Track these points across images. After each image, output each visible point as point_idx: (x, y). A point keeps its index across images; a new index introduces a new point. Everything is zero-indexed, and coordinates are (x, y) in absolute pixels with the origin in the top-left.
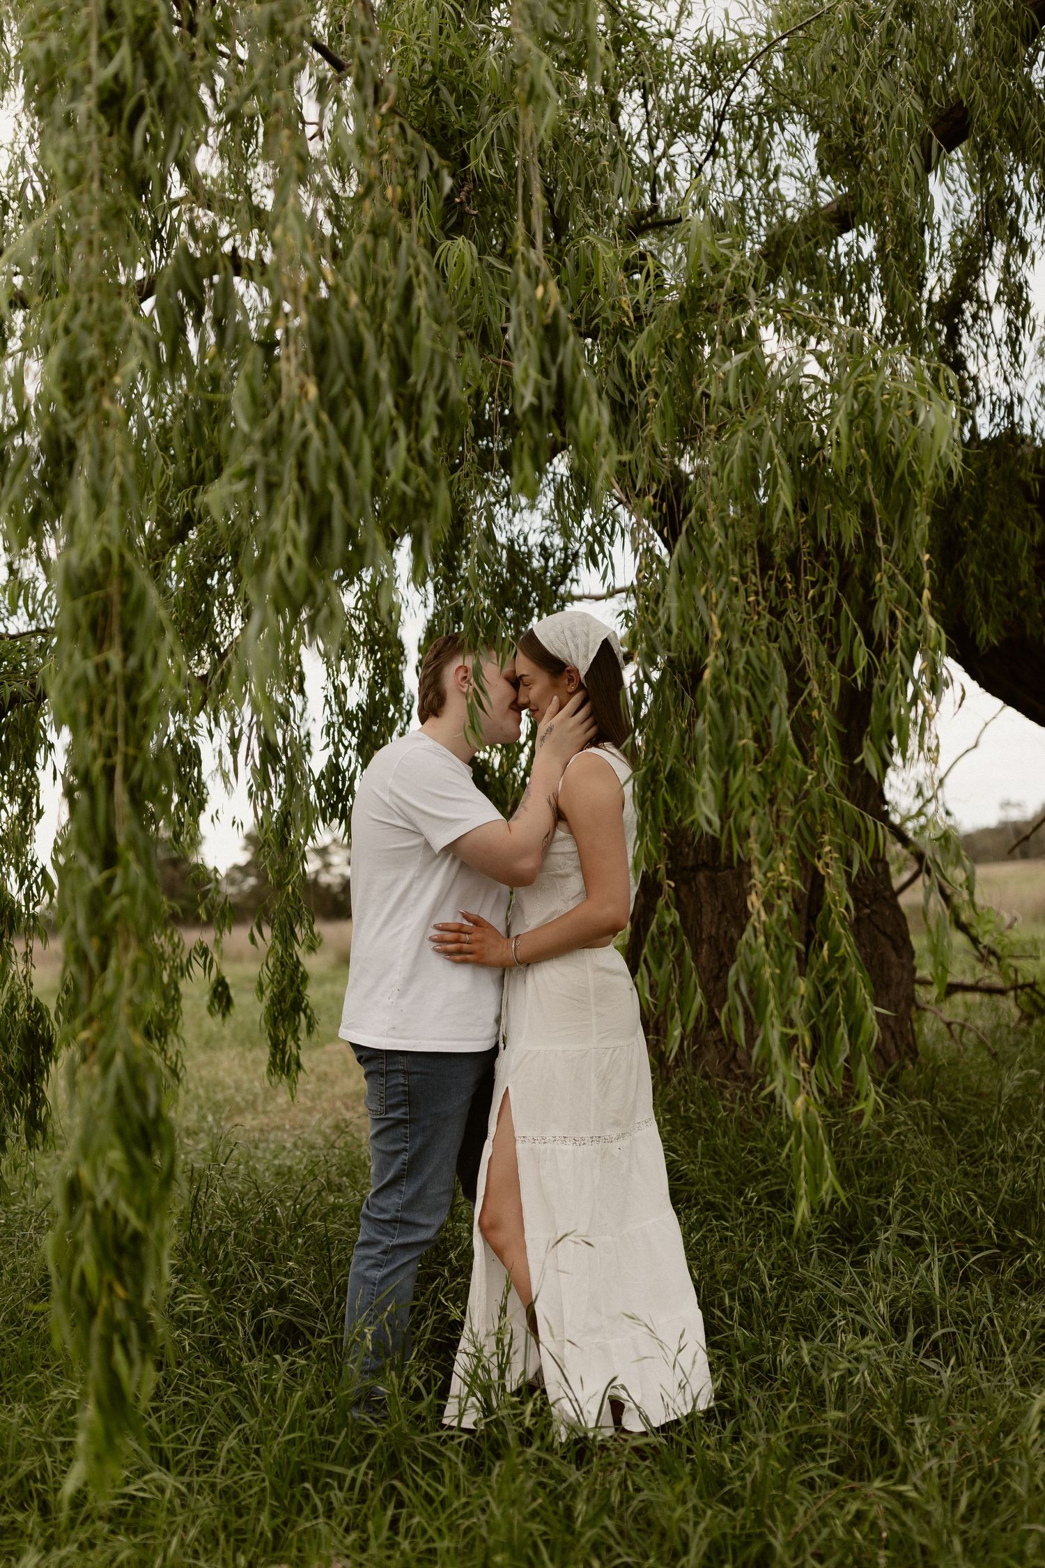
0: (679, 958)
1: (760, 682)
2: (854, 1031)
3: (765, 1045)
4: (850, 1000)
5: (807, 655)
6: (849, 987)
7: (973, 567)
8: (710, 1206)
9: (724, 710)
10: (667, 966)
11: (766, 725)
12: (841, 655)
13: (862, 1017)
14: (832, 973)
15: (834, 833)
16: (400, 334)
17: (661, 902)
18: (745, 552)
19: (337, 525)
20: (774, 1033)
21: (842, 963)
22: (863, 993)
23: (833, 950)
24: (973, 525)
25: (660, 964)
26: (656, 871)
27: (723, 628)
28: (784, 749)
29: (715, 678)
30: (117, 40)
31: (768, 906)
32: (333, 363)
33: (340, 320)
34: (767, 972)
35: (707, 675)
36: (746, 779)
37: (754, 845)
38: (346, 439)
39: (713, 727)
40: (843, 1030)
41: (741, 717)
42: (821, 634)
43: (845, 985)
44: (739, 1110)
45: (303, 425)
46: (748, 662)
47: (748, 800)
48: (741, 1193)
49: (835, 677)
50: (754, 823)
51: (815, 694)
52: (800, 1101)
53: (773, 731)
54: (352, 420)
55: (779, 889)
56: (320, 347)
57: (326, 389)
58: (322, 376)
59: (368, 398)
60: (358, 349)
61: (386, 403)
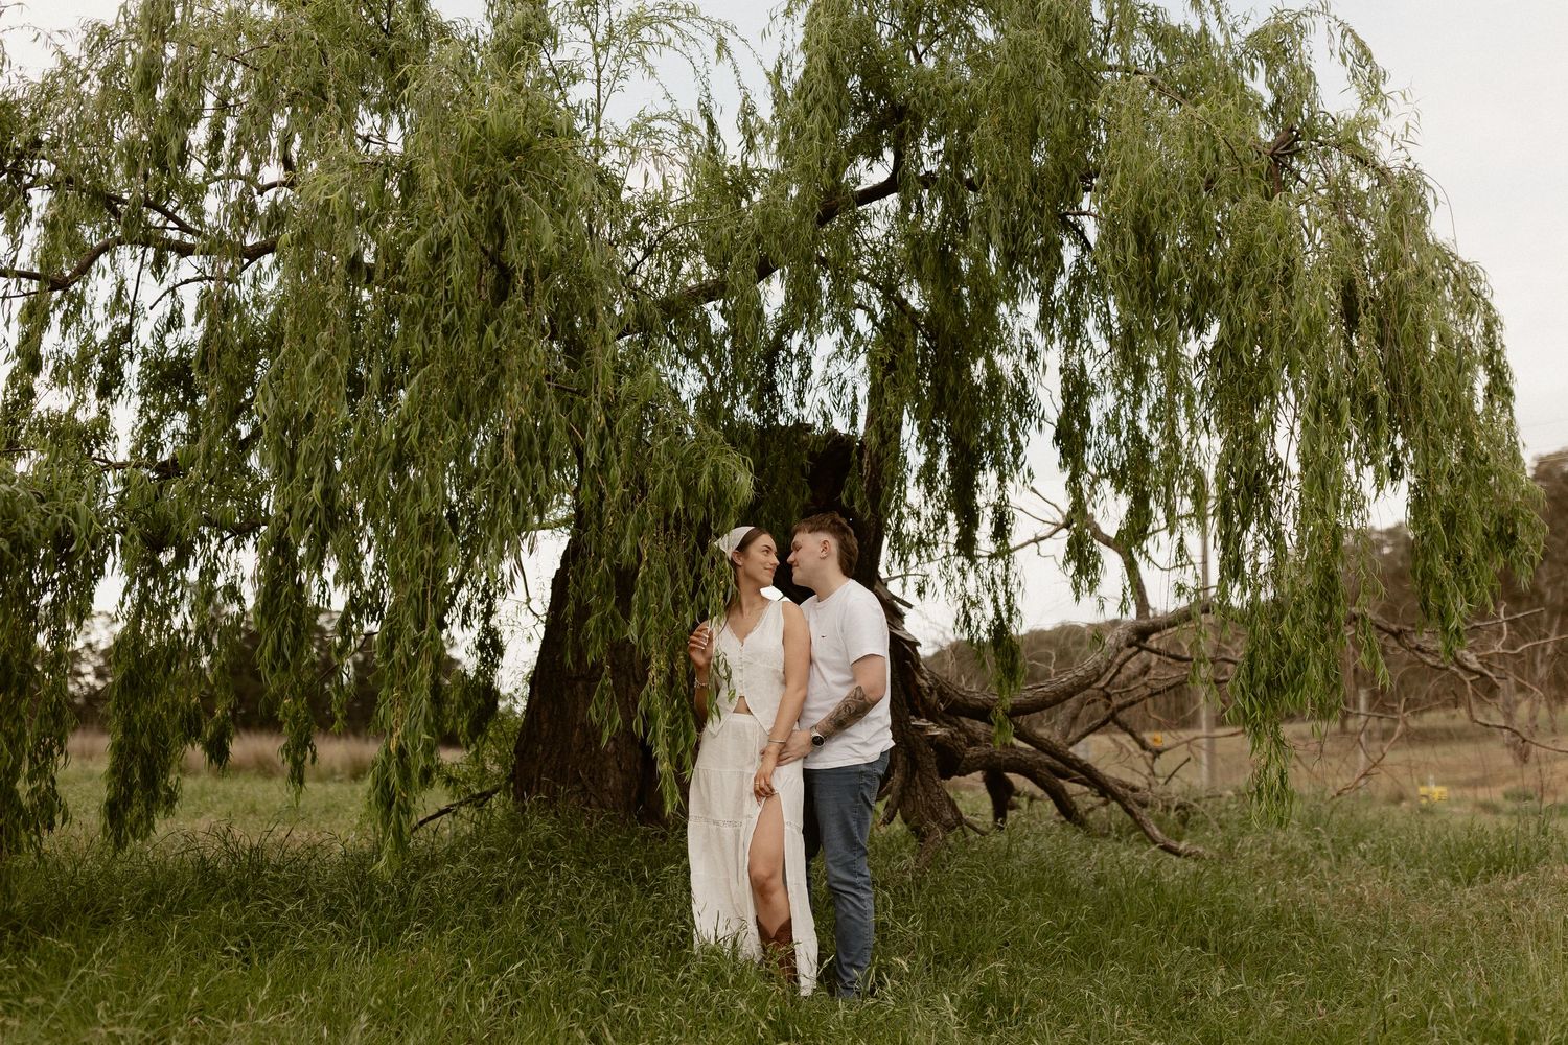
1: (660, 581)
5: (680, 570)
9: (645, 591)
11: (661, 598)
12: (696, 569)
17: (603, 675)
18: (659, 522)
24: (768, 489)
27: (648, 555)
28: (667, 611)
29: (643, 577)
32: (522, 446)
33: (525, 428)
35: (640, 575)
36: (651, 621)
38: (523, 475)
39: (640, 597)
41: (652, 593)
45: (513, 472)
46: (657, 572)
49: (691, 580)
53: (664, 602)
56: (517, 439)
57: (518, 456)
58: (517, 450)
59: (532, 461)
60: (531, 442)
61: (539, 464)
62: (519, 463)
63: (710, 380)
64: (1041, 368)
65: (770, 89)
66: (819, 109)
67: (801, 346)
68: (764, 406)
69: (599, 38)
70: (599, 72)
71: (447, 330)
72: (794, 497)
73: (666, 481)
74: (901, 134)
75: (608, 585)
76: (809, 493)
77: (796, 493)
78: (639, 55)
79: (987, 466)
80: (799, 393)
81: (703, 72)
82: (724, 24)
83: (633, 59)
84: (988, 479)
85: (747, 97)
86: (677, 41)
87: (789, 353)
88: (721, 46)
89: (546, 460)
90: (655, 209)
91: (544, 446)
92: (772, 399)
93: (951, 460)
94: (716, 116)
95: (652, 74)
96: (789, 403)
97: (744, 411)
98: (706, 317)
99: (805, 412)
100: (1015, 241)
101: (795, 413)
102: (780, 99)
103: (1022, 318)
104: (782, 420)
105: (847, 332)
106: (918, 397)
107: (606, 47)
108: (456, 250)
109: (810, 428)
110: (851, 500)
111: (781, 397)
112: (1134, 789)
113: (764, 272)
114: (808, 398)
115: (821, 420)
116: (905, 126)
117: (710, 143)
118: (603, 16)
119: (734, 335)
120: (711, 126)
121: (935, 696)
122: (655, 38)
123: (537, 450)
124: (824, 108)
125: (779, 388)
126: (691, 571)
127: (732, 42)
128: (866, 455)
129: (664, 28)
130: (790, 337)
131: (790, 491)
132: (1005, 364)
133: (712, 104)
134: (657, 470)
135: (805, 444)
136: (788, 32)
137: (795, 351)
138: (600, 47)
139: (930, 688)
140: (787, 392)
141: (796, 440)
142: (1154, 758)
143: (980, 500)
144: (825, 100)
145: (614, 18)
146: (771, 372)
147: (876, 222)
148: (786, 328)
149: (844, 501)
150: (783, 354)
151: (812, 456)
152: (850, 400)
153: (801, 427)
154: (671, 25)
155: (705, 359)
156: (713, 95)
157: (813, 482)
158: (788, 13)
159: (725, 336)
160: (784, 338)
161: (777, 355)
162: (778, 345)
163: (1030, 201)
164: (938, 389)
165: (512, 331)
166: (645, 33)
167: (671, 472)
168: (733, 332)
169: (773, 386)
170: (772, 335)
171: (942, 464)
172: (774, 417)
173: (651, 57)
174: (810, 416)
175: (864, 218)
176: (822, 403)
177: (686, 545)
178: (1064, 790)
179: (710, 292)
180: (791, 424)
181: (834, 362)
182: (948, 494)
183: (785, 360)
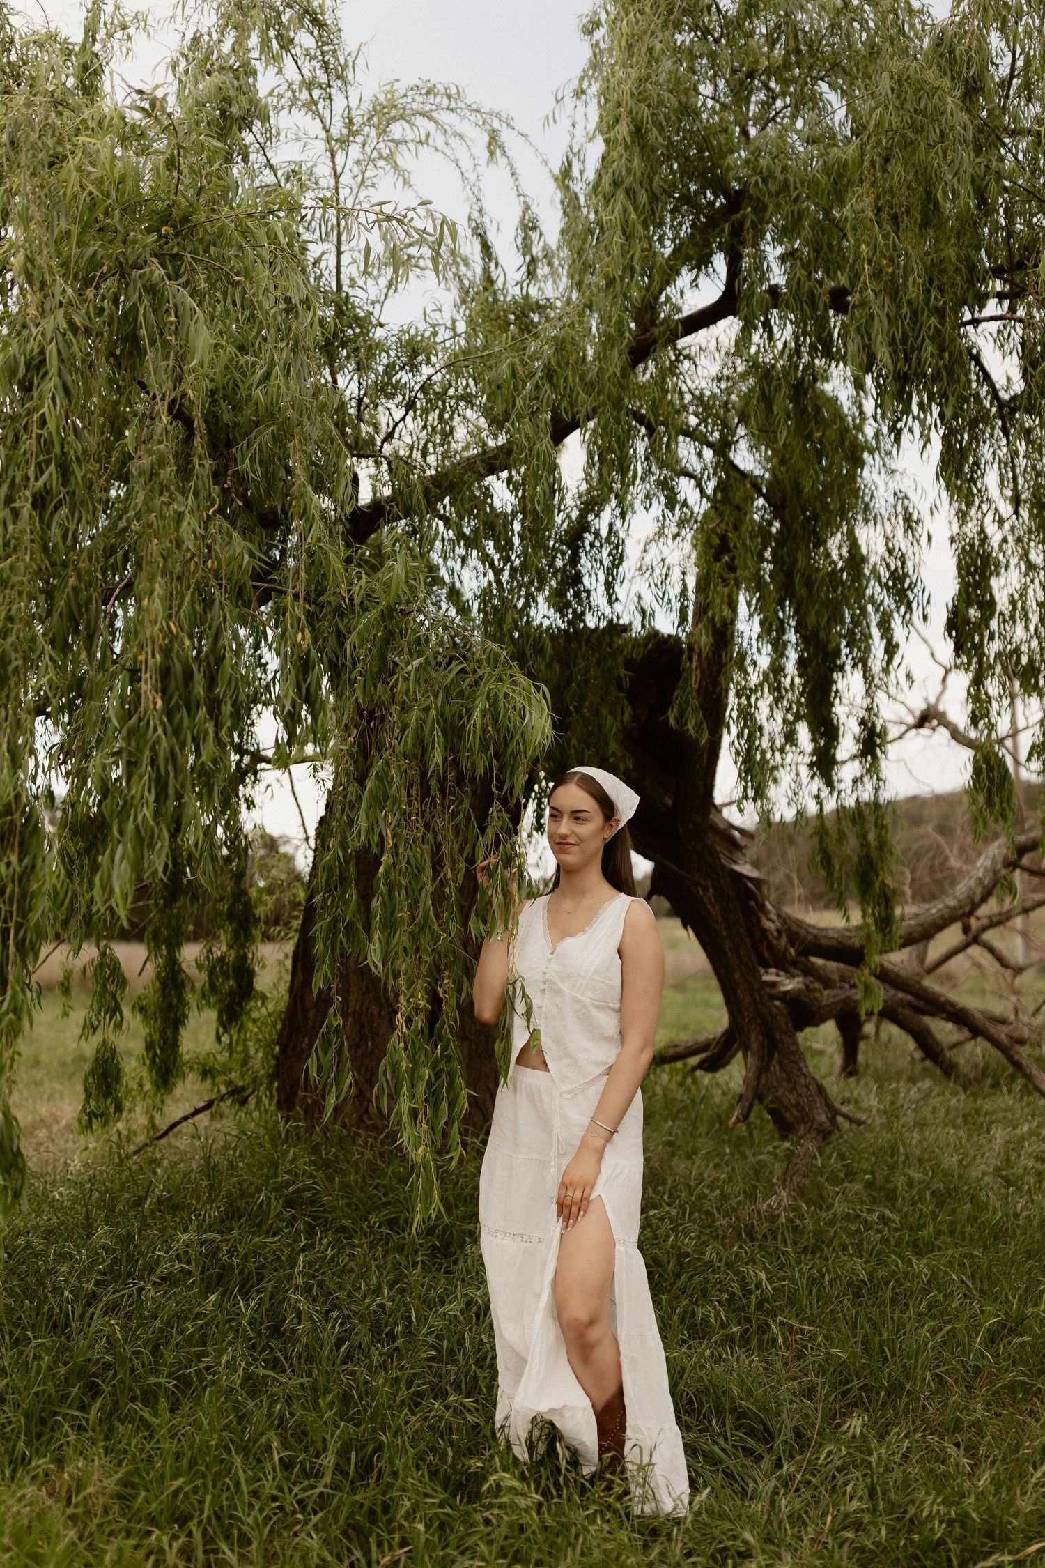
0: (340, 1051)
1: (416, 875)
2: (452, 1104)
3: (399, 1114)
4: (451, 1083)
5: (445, 849)
6: (451, 1076)
7: (574, 741)
8: (343, 1229)
9: (390, 892)
10: (331, 1055)
11: (416, 902)
12: (468, 850)
13: (457, 1097)
14: (442, 1065)
15: (451, 970)
16: (212, 658)
17: (331, 1010)
18: (411, 785)
19: (171, 791)
20: (405, 1106)
21: (449, 1059)
22: (460, 1080)
23: (443, 1050)
24: (577, 709)
25: (326, 1053)
26: (329, 989)
27: (394, 836)
28: (426, 917)
29: (387, 872)
30: (48, 462)
31: (409, 1021)
32: (172, 685)
33: (178, 656)
34: (404, 1066)
35: (381, 869)
36: (401, 939)
37: (402, 981)
38: (176, 732)
39: (383, 904)
40: (445, 1104)
41: (401, 897)
42: (457, 836)
43: (449, 1073)
44: (369, 1154)
45: (155, 730)
46: (408, 862)
47: (401, 952)
48: (366, 1219)
49: (462, 865)
50: (403, 967)
51: (449, 876)
52: (420, 1150)
53: (421, 905)
54: (181, 720)
55: (417, 1010)
56: (165, 673)
57: (166, 701)
58: (164, 692)
59: (191, 707)
60: (188, 677)
61: (203, 712)
62: (169, 712)
63: (498, 572)
64: (924, 540)
65: (558, 195)
66: (621, 196)
67: (611, 526)
68: (568, 605)
69: (335, 132)
70: (337, 177)
71: (40, 502)
72: (610, 718)
73: (421, 723)
74: (737, 231)
75: (342, 878)
76: (628, 711)
77: (612, 713)
78: (390, 158)
79: (848, 668)
80: (609, 586)
81: (473, 178)
82: (498, 115)
83: (381, 163)
84: (850, 685)
85: (527, 208)
86: (439, 139)
87: (597, 534)
88: (494, 142)
89: (214, 707)
90: (415, 351)
91: (211, 681)
92: (577, 595)
93: (801, 663)
94: (492, 237)
95: (406, 182)
96: (599, 598)
97: (543, 614)
98: (487, 493)
99: (618, 607)
100: (907, 359)
101: (608, 611)
102: (571, 205)
103: (897, 476)
104: (591, 620)
105: (671, 503)
106: (759, 585)
107: (344, 142)
108: (53, 371)
109: (626, 628)
110: (680, 718)
111: (588, 592)
112: (1003, 1022)
113: (560, 432)
114: (620, 591)
115: (639, 618)
116: (744, 217)
117: (486, 270)
118: (339, 103)
119: (524, 512)
120: (486, 248)
121: (784, 940)
122: (409, 135)
123: (199, 689)
124: (627, 192)
125: (586, 580)
126: (461, 851)
127: (506, 136)
128: (695, 658)
129: (420, 121)
130: (597, 516)
131: (604, 712)
132: (871, 540)
133: (486, 220)
134: (405, 709)
135: (620, 650)
136: (579, 118)
137: (604, 533)
138: (336, 145)
139: (779, 931)
140: (594, 583)
141: (610, 645)
142: (1015, 976)
143: (839, 710)
144: (628, 181)
145: (353, 104)
146: (574, 560)
147: (702, 361)
148: (592, 504)
149: (672, 721)
150: (589, 538)
151: (629, 664)
152: (678, 590)
153: (615, 629)
154: (430, 118)
155: (490, 546)
156: (487, 208)
157: (633, 695)
158: (579, 93)
159: (514, 514)
160: (590, 517)
161: (582, 539)
162: (580, 528)
163: (927, 301)
164: (785, 571)
165: (148, 500)
166: (397, 130)
167: (426, 710)
168: (524, 508)
169: (577, 579)
170: (575, 515)
171: (791, 667)
172: (580, 617)
173: (405, 159)
174: (627, 614)
175: (687, 357)
176: (640, 597)
177: (455, 814)
178: (928, 1031)
179: (492, 462)
180: (603, 625)
181: (653, 545)
182: (799, 703)
183: (592, 545)
